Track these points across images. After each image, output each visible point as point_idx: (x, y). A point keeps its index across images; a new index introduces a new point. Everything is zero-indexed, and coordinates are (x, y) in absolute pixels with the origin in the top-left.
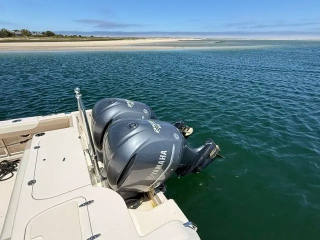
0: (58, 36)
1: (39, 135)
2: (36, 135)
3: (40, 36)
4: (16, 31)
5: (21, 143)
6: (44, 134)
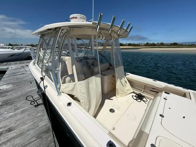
0: (179, 45)
1: (166, 93)
2: (165, 92)
3: (168, 45)
4: (157, 43)
5: (150, 91)
6: (169, 94)
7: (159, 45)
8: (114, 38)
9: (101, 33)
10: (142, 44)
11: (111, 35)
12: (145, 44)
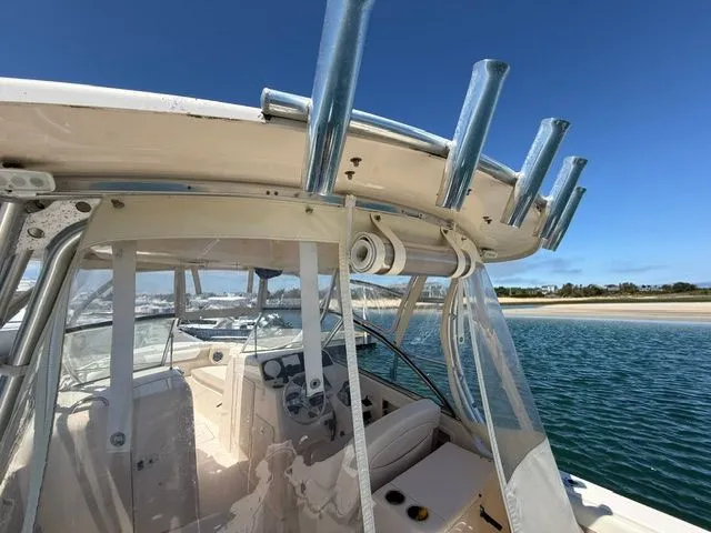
0: (703, 292)
4: (610, 286)
7: (616, 292)
8: (468, 259)
9: (375, 230)
10: (549, 289)
11: (442, 241)
12: (560, 287)
